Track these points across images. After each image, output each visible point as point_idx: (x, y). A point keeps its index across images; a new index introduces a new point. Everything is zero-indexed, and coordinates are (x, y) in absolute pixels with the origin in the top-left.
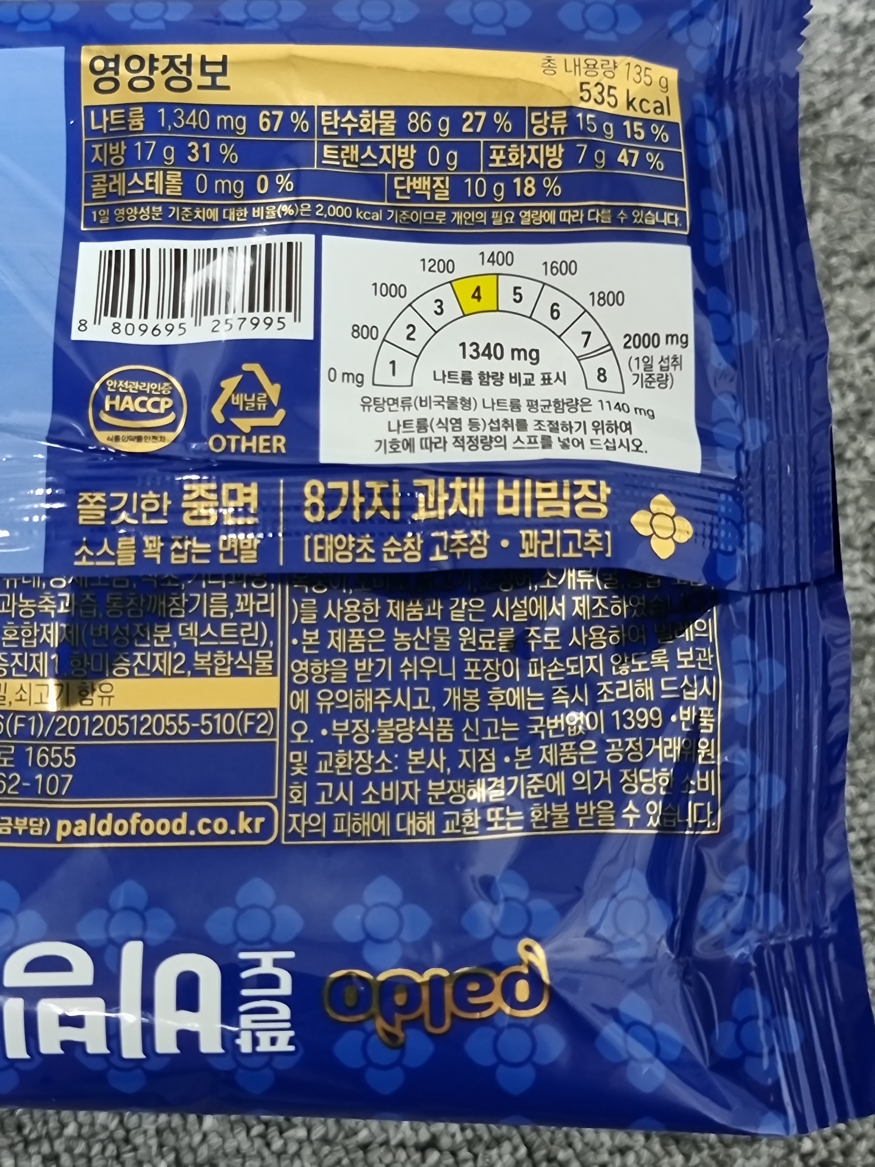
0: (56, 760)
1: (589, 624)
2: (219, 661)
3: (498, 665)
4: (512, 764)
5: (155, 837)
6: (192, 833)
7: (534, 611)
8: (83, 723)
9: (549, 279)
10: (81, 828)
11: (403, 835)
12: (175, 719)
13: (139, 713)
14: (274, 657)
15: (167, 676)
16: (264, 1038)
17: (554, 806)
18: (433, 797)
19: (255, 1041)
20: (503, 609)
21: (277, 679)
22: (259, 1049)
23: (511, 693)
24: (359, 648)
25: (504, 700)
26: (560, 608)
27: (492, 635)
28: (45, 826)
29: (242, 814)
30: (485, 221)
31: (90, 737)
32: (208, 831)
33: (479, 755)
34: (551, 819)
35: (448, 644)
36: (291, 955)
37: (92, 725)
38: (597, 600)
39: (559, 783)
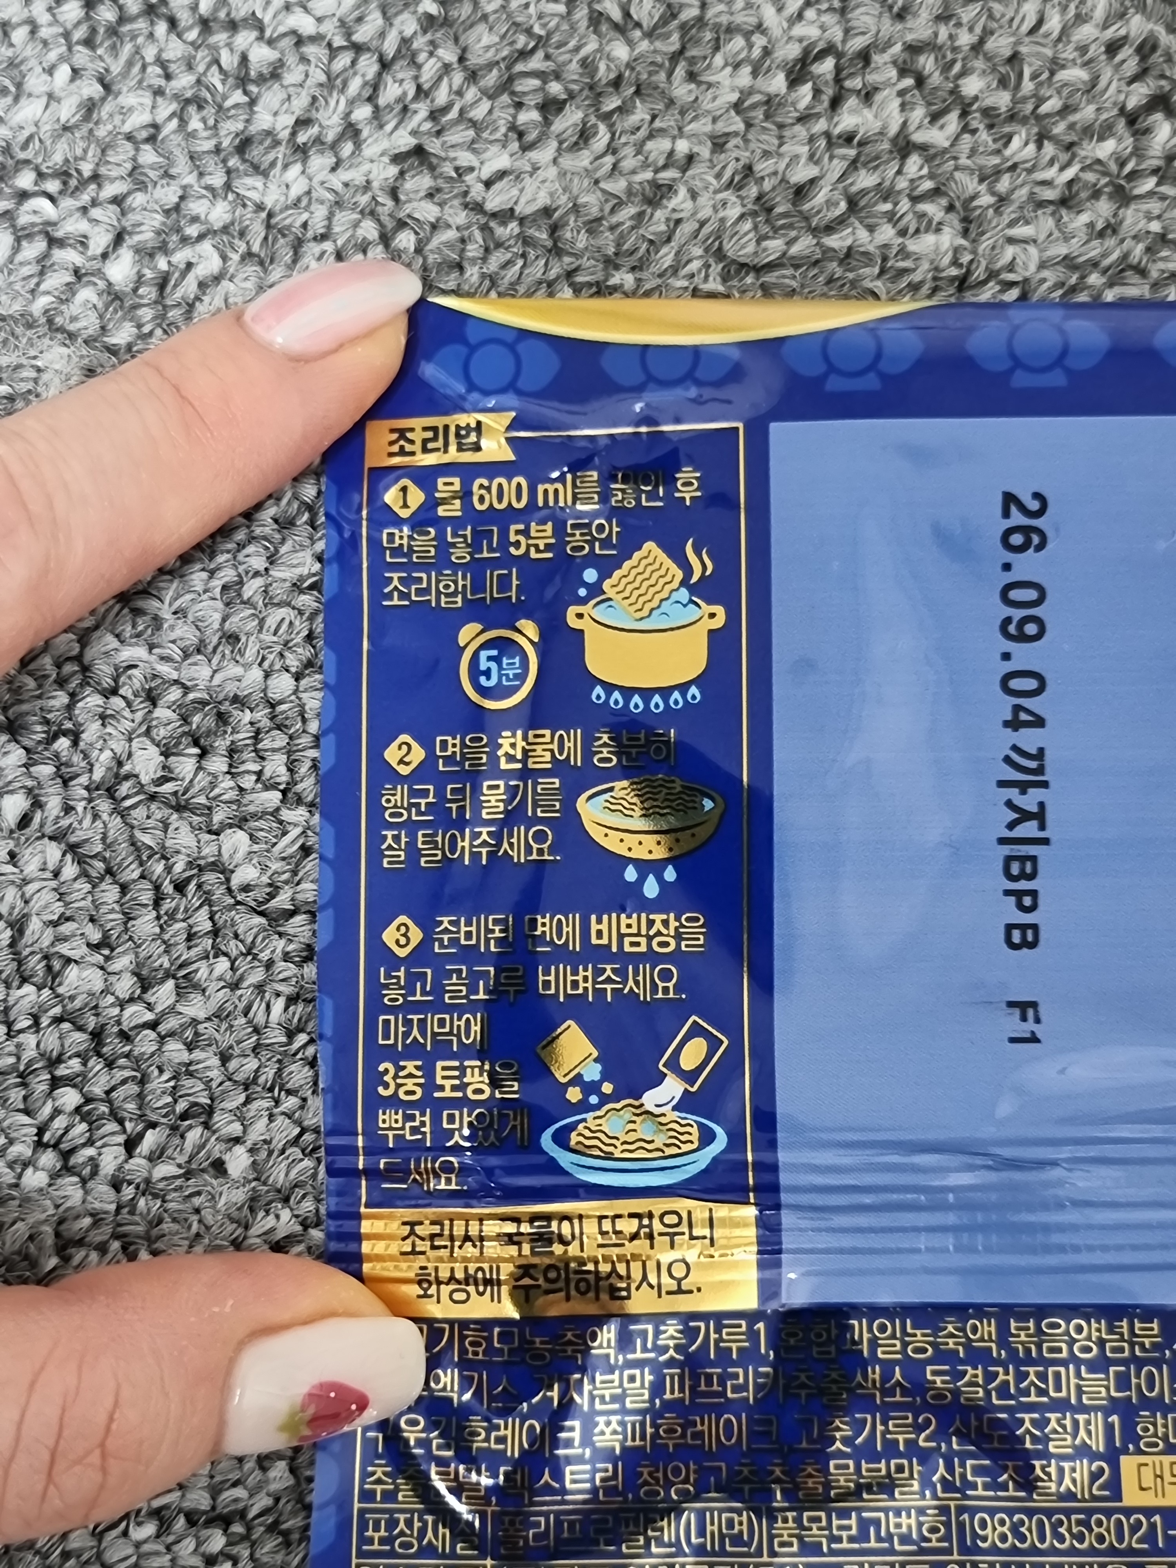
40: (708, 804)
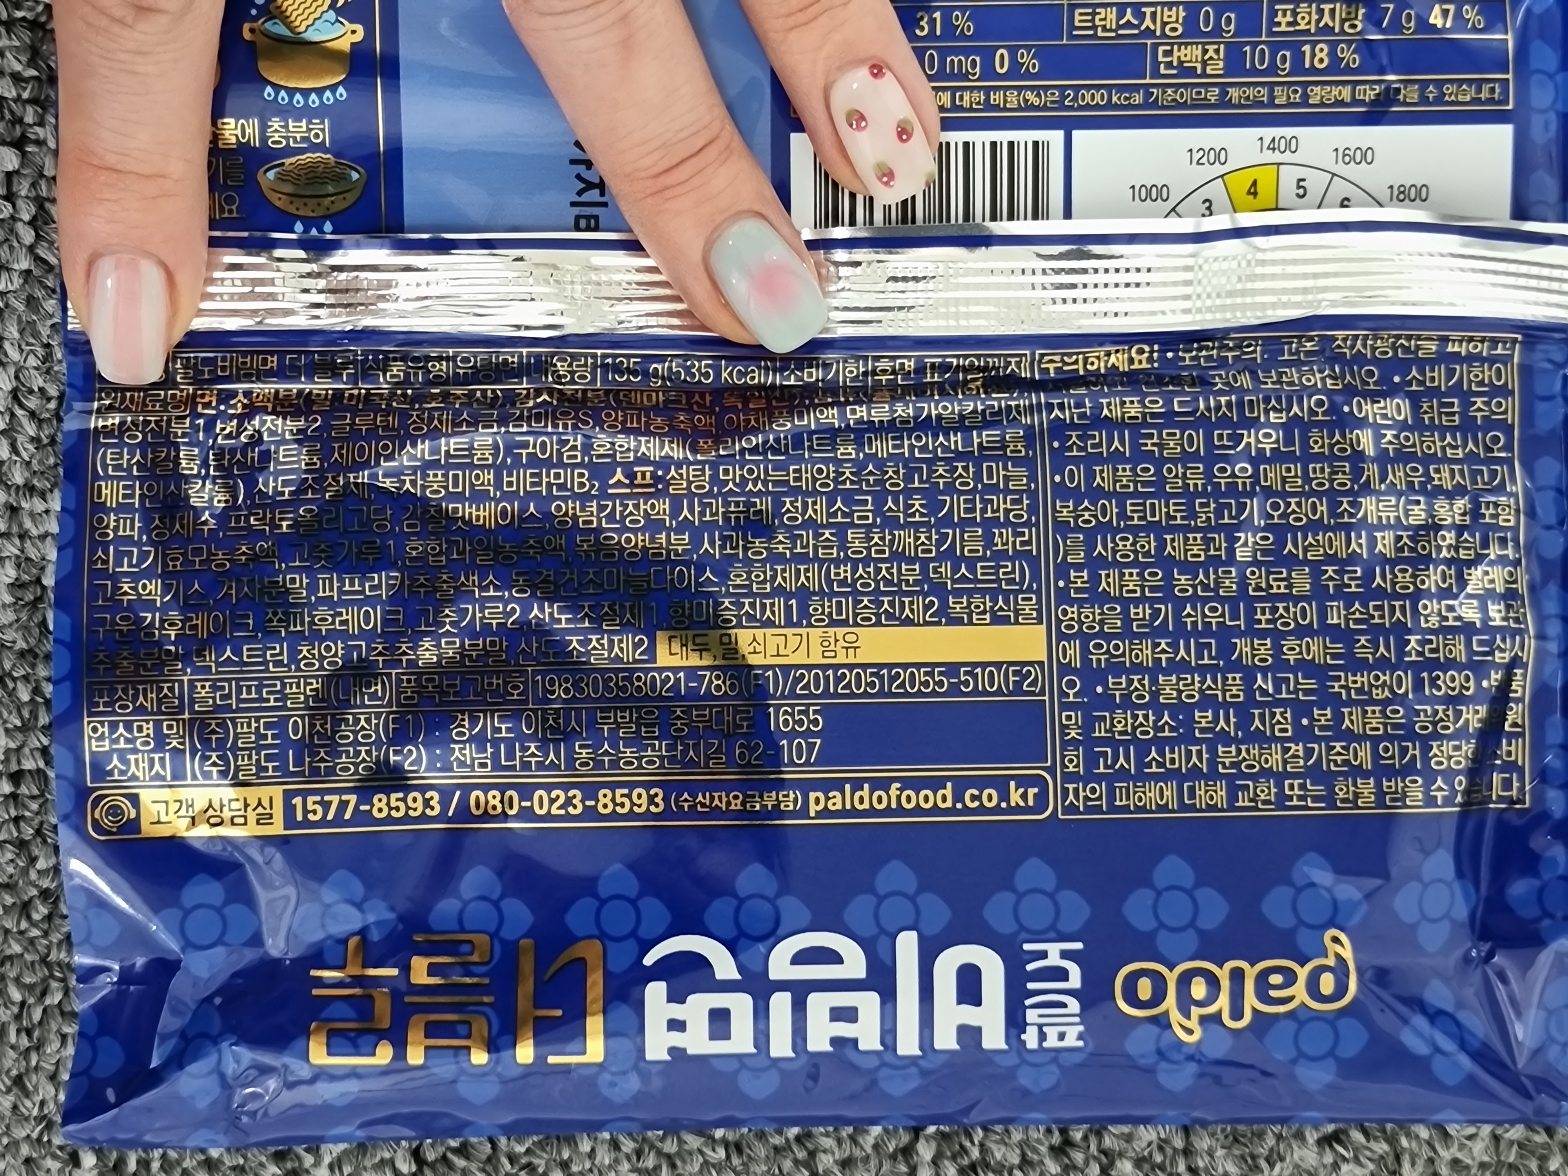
0: (801, 723)
1: (1393, 562)
2: (978, 607)
3: (1292, 609)
4: (1311, 727)
5: (918, 811)
6: (959, 806)
7: (1331, 548)
8: (827, 678)
9: (1340, 169)
10: (836, 802)
11: (1193, 808)
12: (931, 674)
13: (891, 666)
14: (1039, 602)
15: (919, 625)
16: (1052, 1034)
17: (1359, 781)
18: (1224, 764)
19: (1042, 1037)
20: (1296, 546)
21: (1044, 627)
22: (1045, 1045)
23: (1308, 643)
24: (1135, 591)
25: (1301, 653)
26: (1360, 545)
27: (1284, 575)
28: (796, 799)
29: (1012, 784)
30: (1265, 99)
31: (837, 695)
32: (976, 804)
33: (1273, 715)
34: (1357, 795)
35: (1234, 587)
36: (1079, 946)
37: (839, 680)
38: (1401, 537)
39: (1364, 755)
40: (355, 176)
